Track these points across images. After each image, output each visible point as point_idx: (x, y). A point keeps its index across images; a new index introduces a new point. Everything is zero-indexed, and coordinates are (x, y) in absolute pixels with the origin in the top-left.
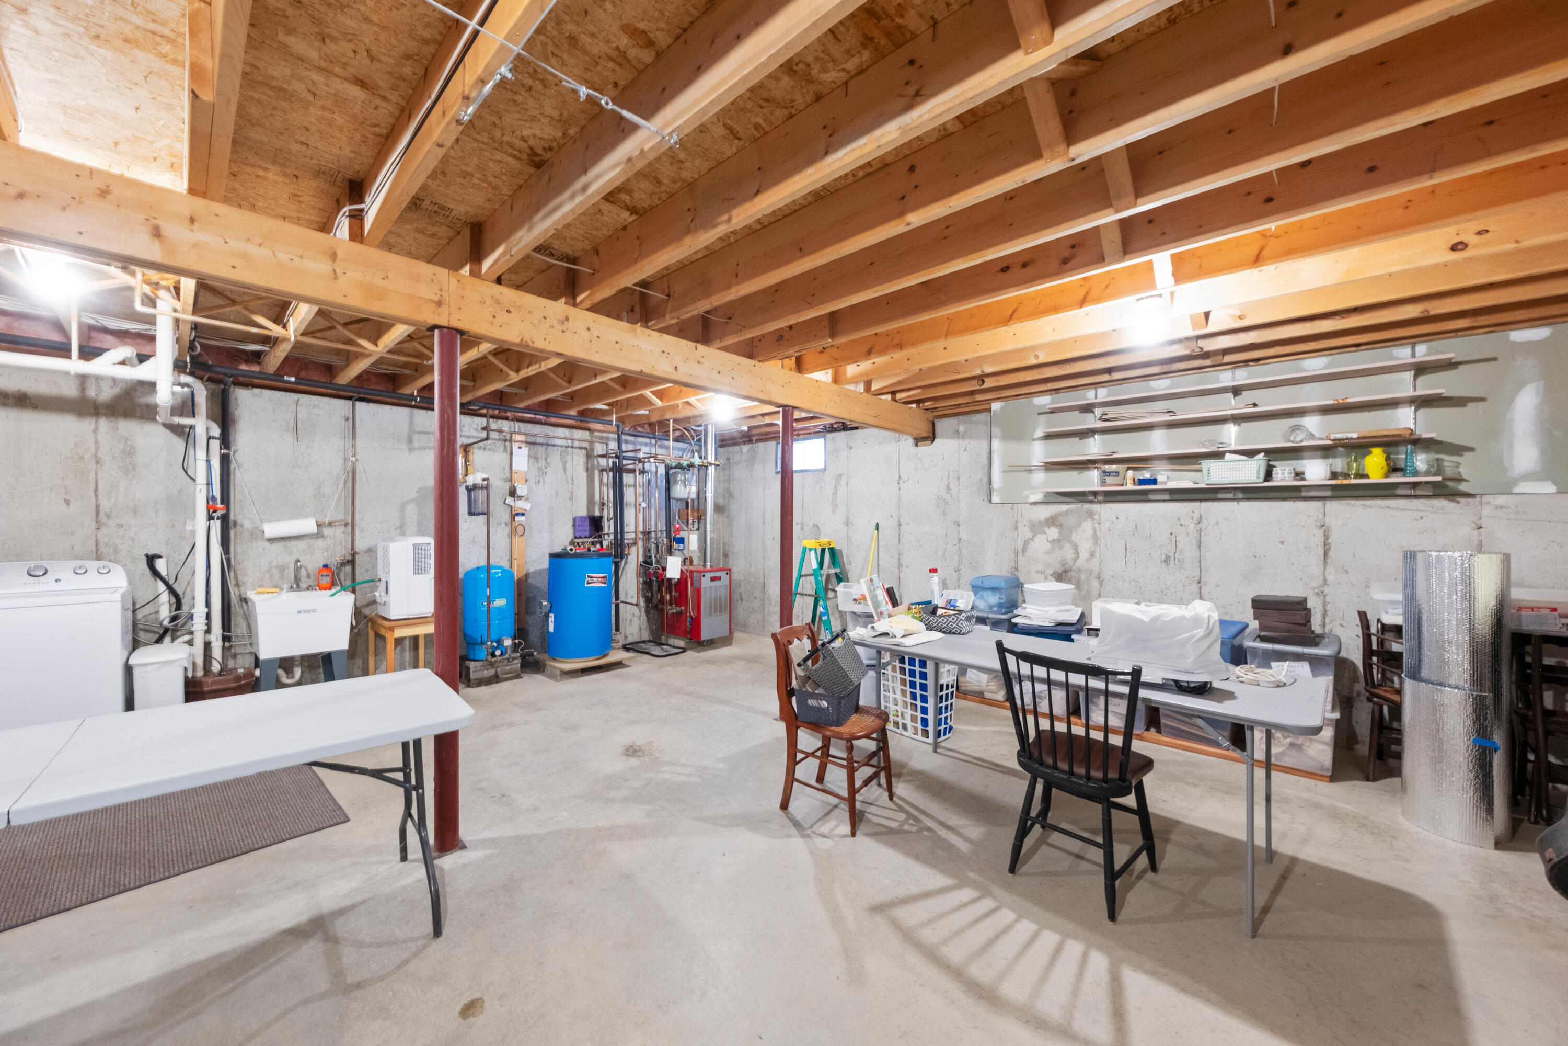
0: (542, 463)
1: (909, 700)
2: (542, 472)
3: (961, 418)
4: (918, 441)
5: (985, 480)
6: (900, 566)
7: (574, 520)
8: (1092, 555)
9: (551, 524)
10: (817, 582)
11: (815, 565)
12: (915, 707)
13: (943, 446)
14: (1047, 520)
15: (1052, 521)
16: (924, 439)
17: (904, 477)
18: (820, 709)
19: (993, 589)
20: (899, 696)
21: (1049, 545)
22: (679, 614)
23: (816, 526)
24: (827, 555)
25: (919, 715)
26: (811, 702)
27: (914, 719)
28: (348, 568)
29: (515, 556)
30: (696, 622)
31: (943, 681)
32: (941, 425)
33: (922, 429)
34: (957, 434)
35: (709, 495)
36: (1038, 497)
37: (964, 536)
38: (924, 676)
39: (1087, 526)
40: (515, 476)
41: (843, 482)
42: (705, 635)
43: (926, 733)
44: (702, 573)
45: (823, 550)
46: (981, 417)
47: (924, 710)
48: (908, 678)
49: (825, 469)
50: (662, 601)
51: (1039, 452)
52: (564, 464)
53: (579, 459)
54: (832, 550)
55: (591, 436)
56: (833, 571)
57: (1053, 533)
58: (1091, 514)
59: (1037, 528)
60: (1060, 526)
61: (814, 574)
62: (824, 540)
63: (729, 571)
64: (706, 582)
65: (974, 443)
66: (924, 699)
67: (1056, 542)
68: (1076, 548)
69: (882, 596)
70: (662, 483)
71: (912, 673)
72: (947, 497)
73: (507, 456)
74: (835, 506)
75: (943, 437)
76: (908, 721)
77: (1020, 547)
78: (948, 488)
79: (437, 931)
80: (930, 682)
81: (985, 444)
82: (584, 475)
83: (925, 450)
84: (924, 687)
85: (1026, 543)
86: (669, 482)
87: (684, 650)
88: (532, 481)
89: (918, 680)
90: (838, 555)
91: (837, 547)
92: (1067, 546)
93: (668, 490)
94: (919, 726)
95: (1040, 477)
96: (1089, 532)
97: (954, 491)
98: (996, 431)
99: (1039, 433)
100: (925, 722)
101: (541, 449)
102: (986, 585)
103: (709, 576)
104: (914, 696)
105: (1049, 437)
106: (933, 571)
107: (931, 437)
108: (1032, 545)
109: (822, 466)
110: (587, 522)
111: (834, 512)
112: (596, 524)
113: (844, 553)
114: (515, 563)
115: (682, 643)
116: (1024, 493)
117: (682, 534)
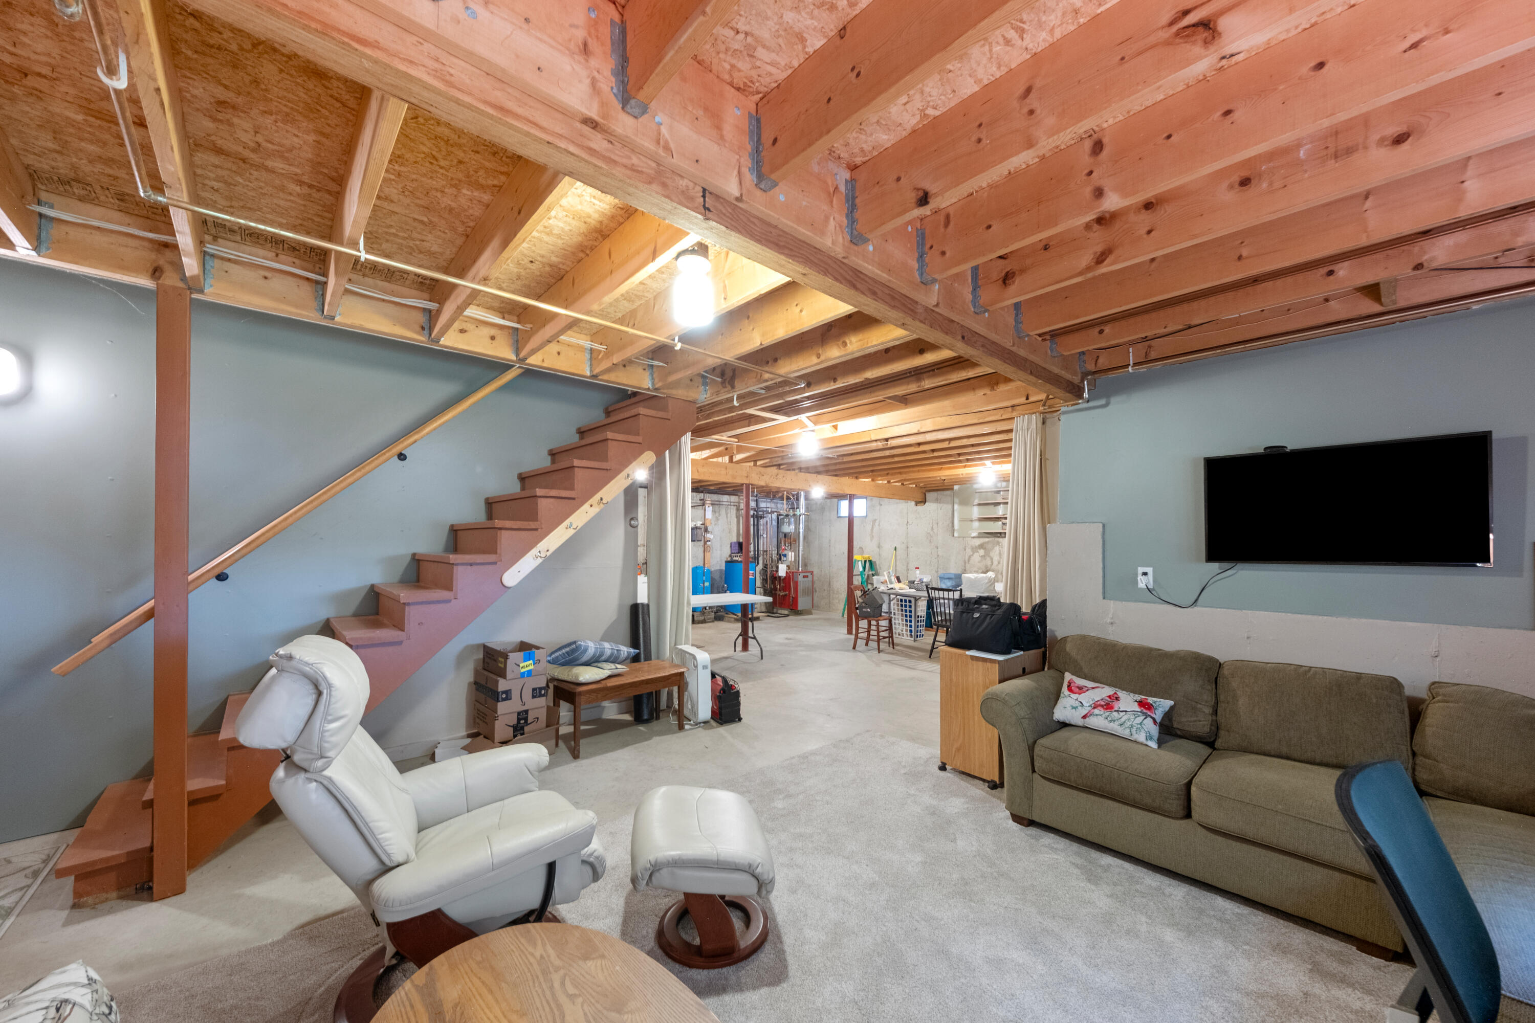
0: (717, 514)
1: (904, 623)
2: (717, 519)
3: (939, 492)
4: (917, 503)
5: (951, 525)
6: (908, 570)
7: (731, 544)
8: (999, 563)
9: (721, 546)
10: (862, 578)
11: (861, 569)
12: (907, 625)
13: (930, 507)
14: (979, 546)
15: (981, 546)
16: (921, 502)
17: (910, 522)
18: (868, 612)
19: (949, 578)
20: (900, 622)
21: (980, 558)
22: (785, 595)
23: (861, 548)
24: (868, 563)
25: (909, 628)
26: (864, 610)
27: (906, 630)
28: (645, 566)
29: (706, 562)
30: (795, 600)
31: (919, 614)
32: (929, 495)
33: (919, 497)
34: (937, 500)
35: (801, 531)
36: (974, 534)
37: (940, 553)
38: (910, 611)
39: (997, 548)
40: (707, 521)
41: (877, 524)
42: (800, 607)
43: (911, 636)
44: (799, 573)
45: (865, 561)
46: (948, 492)
47: (911, 626)
48: (904, 613)
49: (866, 516)
50: (776, 589)
51: (976, 512)
52: (727, 514)
53: (733, 511)
54: (870, 561)
55: (739, 498)
56: (871, 573)
57: (982, 552)
58: (998, 543)
59: (975, 549)
60: (985, 549)
61: (861, 574)
62: (866, 556)
63: (812, 573)
64: (800, 578)
65: (945, 506)
66: (911, 621)
67: (983, 557)
68: (992, 559)
69: (894, 579)
70: (775, 523)
71: (906, 611)
72: (932, 533)
73: (703, 511)
74: (872, 537)
75: (929, 502)
76: (904, 632)
77: (967, 559)
78: (932, 529)
79: (762, 658)
80: (913, 614)
81: (950, 507)
82: (735, 520)
83: (920, 508)
84: (910, 616)
85: (970, 557)
86: (779, 523)
87: (788, 615)
88: (713, 523)
89: (908, 614)
90: (873, 564)
91: (873, 560)
92: (988, 559)
93: (778, 527)
94: (909, 633)
95: (976, 524)
96: (997, 552)
97: (935, 530)
98: (956, 500)
99: (977, 501)
100: (911, 631)
101: (717, 507)
102: (946, 577)
103: (802, 575)
104: (906, 621)
105: (979, 505)
106: (917, 568)
107: (924, 502)
108: (972, 558)
109: (864, 514)
110: (737, 546)
111: (871, 540)
112: (740, 545)
113: (877, 563)
114: (706, 566)
115: (786, 612)
116: (970, 532)
117: (785, 552)
